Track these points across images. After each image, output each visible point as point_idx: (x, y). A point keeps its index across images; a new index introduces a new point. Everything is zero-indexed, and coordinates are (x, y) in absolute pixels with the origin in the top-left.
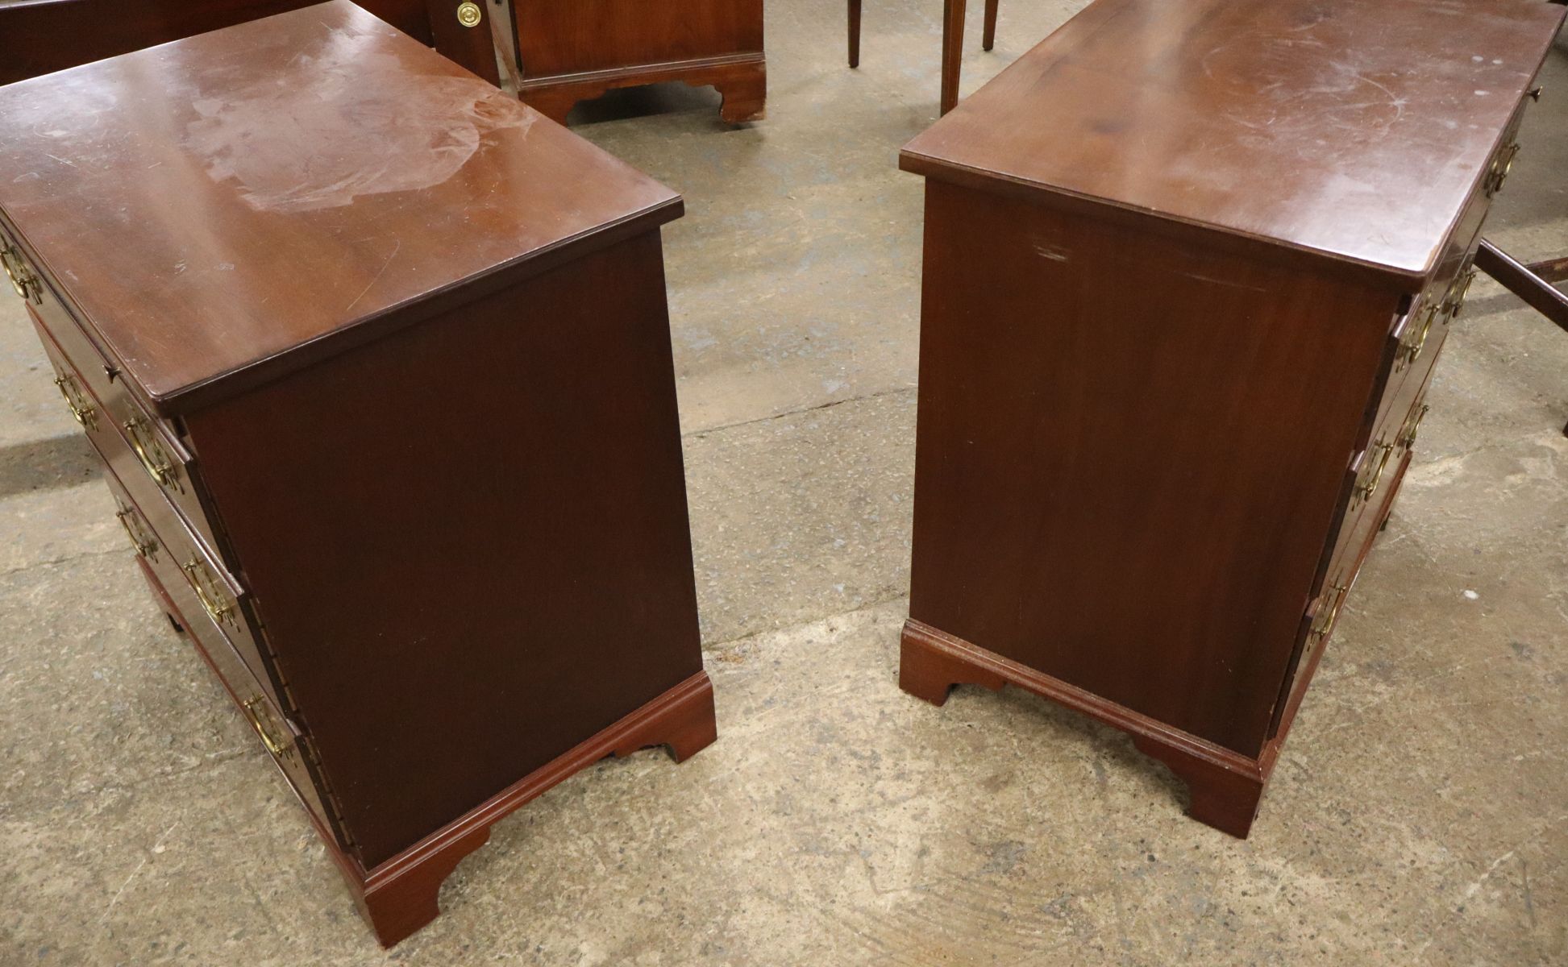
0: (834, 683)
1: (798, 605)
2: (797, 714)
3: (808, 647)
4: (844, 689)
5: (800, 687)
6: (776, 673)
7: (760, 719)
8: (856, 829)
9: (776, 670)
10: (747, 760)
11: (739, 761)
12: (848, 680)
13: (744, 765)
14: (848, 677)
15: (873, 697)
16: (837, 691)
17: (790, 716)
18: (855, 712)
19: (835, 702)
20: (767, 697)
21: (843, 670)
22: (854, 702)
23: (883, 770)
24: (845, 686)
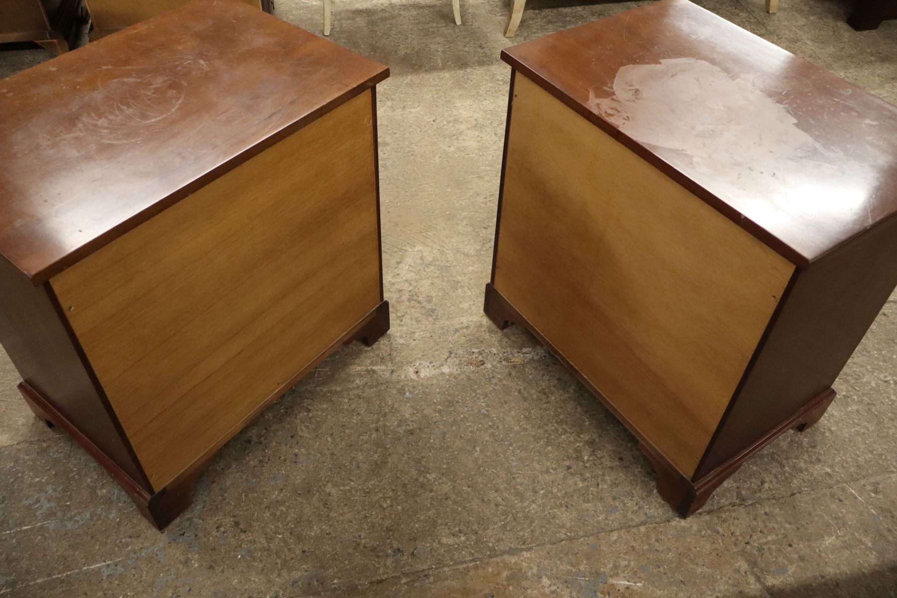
0: (422, 338)
1: (434, 386)
2: (443, 324)
3: (433, 359)
4: (418, 334)
5: (440, 337)
6: (451, 346)
7: (462, 323)
8: (425, 273)
9: (451, 348)
10: (470, 305)
11: (474, 305)
12: (415, 338)
13: (471, 303)
14: (414, 340)
15: (404, 328)
16: (422, 333)
17: (447, 323)
18: (414, 322)
19: (423, 327)
20: (457, 334)
21: (416, 344)
22: (414, 327)
23: (407, 295)
24: (416, 336)
